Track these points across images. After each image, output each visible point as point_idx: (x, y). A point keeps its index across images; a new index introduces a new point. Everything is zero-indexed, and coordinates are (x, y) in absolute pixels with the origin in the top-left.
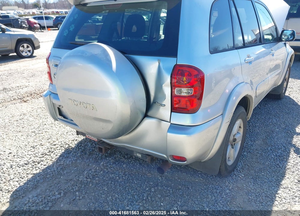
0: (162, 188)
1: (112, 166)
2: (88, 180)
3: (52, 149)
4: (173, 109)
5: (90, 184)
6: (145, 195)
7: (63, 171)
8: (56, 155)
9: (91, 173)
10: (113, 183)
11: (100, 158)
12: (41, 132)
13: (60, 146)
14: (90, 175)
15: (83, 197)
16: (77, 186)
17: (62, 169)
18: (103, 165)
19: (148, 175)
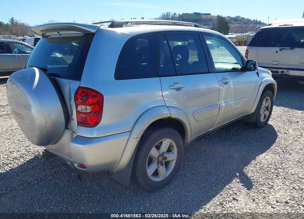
0: (92, 196)
1: (62, 173)
2: (35, 182)
3: (24, 155)
4: (79, 123)
5: (35, 186)
6: (74, 199)
7: (22, 173)
8: (24, 160)
9: (40, 177)
10: (54, 186)
11: (57, 166)
12: (25, 140)
13: (32, 153)
14: (39, 178)
15: (23, 195)
16: (23, 186)
17: (22, 171)
18: (55, 171)
19: (88, 183)
